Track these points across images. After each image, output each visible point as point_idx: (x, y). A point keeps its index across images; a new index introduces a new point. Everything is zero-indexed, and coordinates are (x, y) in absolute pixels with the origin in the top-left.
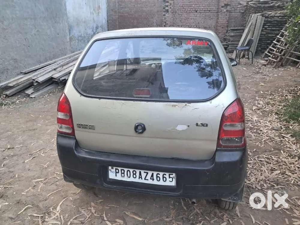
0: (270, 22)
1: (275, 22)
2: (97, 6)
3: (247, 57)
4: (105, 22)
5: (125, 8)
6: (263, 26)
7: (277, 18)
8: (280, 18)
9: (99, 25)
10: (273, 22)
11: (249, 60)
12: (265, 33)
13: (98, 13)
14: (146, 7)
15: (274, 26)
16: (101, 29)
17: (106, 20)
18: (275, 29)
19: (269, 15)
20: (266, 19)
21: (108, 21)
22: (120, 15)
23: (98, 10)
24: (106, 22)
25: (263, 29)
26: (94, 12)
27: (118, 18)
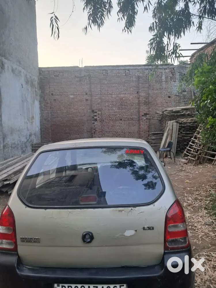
0: (184, 127)
1: (188, 127)
2: (31, 117)
3: (170, 157)
4: (38, 130)
5: (58, 117)
6: (179, 130)
7: (189, 124)
8: (191, 123)
9: (33, 133)
10: (186, 127)
11: (171, 159)
12: (181, 136)
13: (32, 123)
14: (77, 117)
15: (187, 130)
16: (35, 136)
17: (39, 128)
18: (188, 132)
19: (182, 121)
20: (181, 125)
21: (41, 129)
22: (53, 123)
23: (32, 120)
24: (40, 130)
25: (179, 133)
26: (28, 122)
27: (51, 126)
